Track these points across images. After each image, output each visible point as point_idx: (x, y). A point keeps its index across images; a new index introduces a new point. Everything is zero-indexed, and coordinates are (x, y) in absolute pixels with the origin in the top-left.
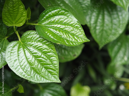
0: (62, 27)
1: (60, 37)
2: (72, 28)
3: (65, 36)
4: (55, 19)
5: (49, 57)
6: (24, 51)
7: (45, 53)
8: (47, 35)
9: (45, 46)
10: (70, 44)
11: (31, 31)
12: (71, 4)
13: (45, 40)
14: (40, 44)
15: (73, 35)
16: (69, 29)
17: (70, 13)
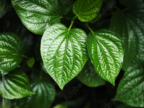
0: (108, 54)
1: (98, 59)
2: (112, 62)
3: (102, 62)
4: (109, 43)
5: (75, 63)
6: (64, 40)
7: (76, 58)
8: (91, 47)
9: (81, 53)
10: (99, 71)
11: (84, 32)
12: (130, 45)
13: (86, 49)
14: (79, 48)
15: (108, 68)
16: (110, 60)
17: (123, 51)
